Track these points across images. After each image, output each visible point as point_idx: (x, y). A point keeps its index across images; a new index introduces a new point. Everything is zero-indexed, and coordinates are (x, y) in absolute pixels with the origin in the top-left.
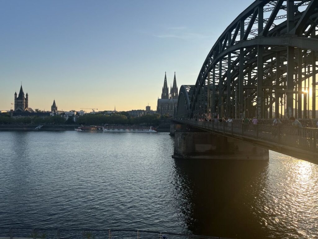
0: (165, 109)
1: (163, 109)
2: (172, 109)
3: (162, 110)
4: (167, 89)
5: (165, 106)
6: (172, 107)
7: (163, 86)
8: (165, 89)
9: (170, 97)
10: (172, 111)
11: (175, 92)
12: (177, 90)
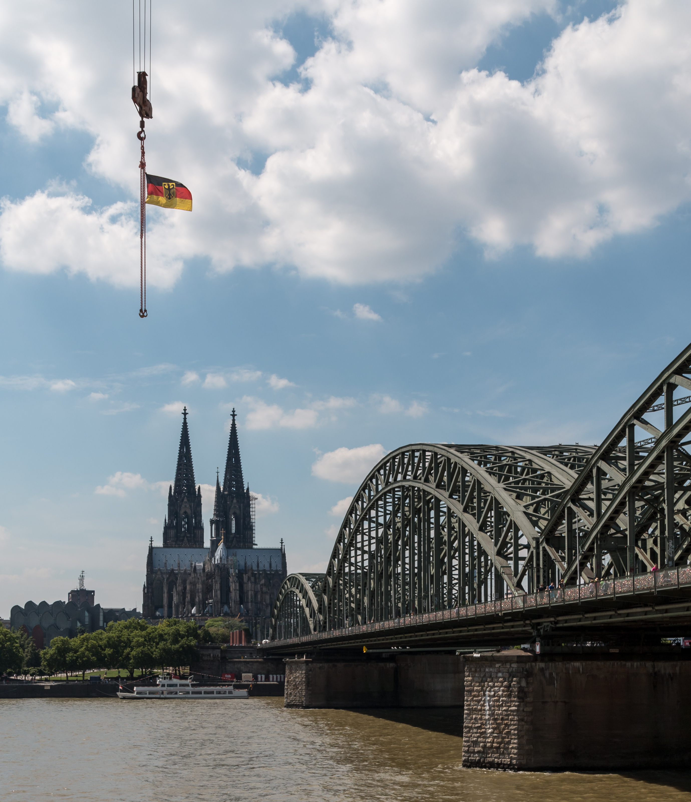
0: (188, 598)
1: (175, 599)
2: (228, 603)
3: (170, 606)
4: (195, 498)
5: (193, 584)
6: (229, 591)
8: (183, 497)
9: (215, 544)
10: (226, 608)
11: (235, 514)
12: (248, 505)
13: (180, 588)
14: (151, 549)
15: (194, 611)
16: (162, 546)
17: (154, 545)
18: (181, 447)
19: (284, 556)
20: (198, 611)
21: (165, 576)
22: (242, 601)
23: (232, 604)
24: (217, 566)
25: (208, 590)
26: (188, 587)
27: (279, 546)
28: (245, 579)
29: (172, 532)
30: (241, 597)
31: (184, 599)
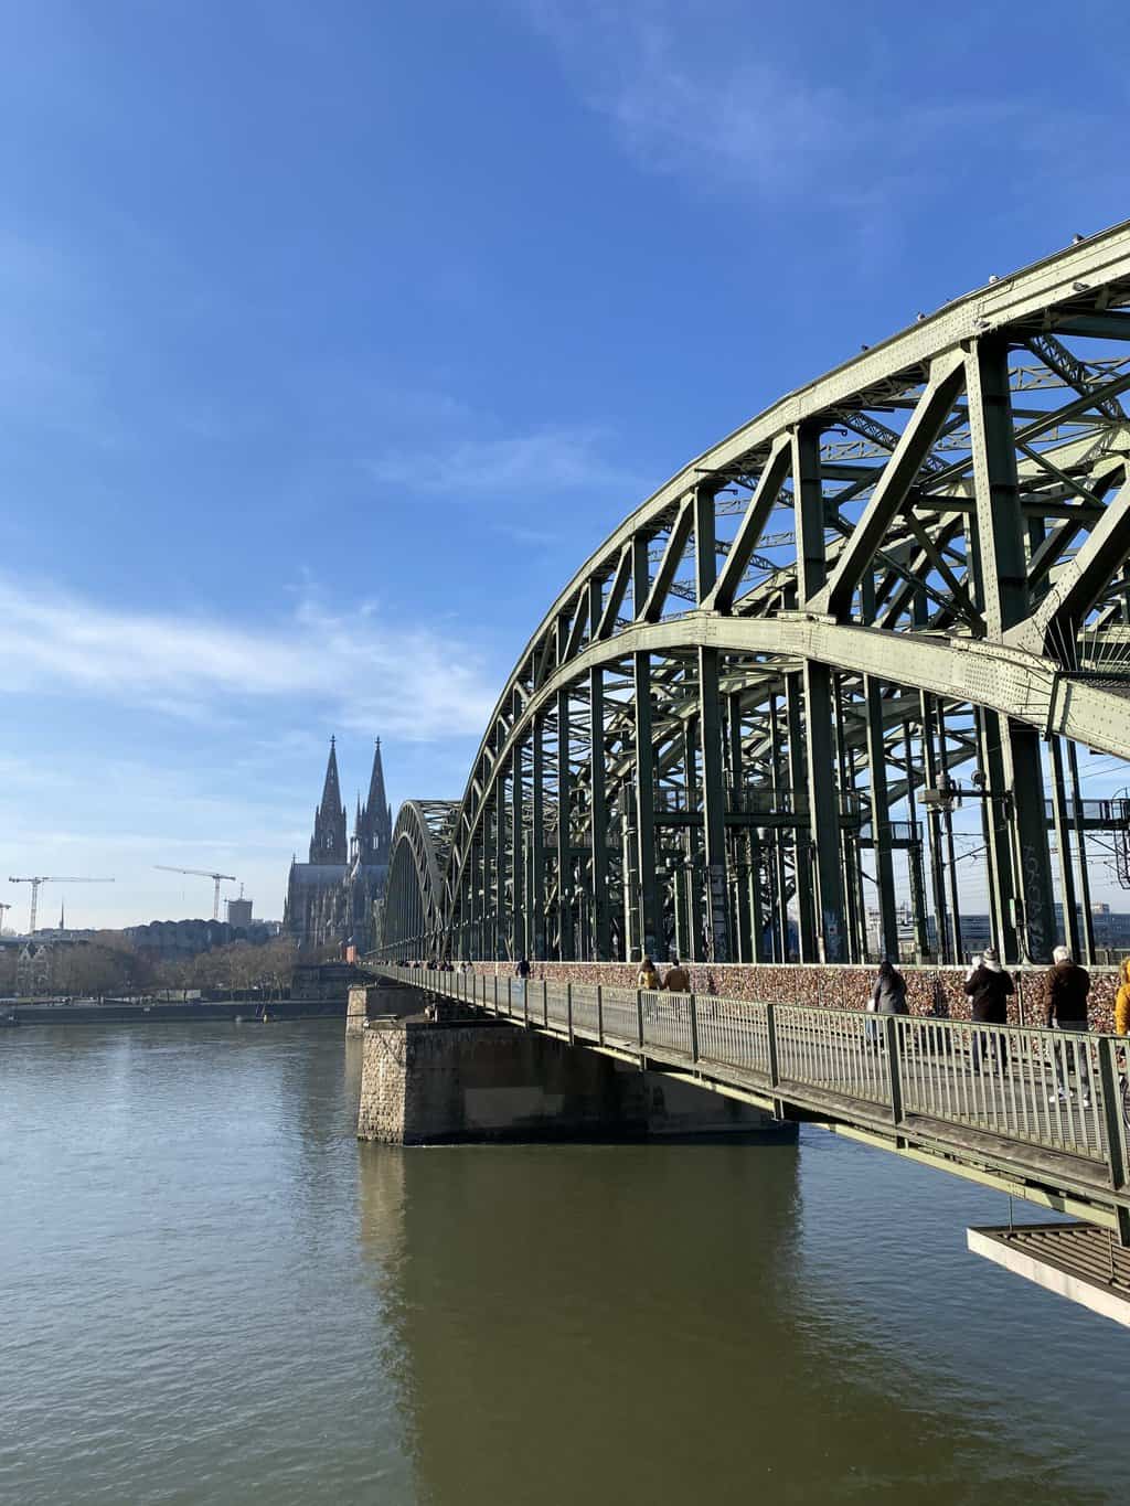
1: (313, 912)
4: (341, 817)
8: (330, 815)
11: (377, 831)
13: (317, 902)
14: (294, 866)
15: (329, 924)
16: (308, 862)
17: (297, 862)
18: (329, 772)
20: (333, 925)
21: (306, 888)
24: (352, 880)
25: (342, 904)
26: (325, 902)
29: (317, 850)
31: (321, 912)
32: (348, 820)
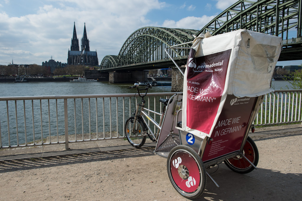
0: (78, 61)
1: (75, 61)
3: (73, 63)
4: (77, 41)
6: (86, 60)
7: (72, 37)
8: (75, 40)
9: (82, 50)
10: (86, 63)
11: (86, 44)
12: (88, 43)
14: (69, 51)
15: (79, 64)
16: (71, 50)
19: (97, 53)
20: (80, 64)
21: (72, 57)
22: (89, 62)
23: (87, 63)
24: (83, 55)
26: (77, 59)
27: (95, 51)
28: (89, 57)
29: (73, 48)
30: (89, 61)
31: (77, 61)
32: (79, 41)
